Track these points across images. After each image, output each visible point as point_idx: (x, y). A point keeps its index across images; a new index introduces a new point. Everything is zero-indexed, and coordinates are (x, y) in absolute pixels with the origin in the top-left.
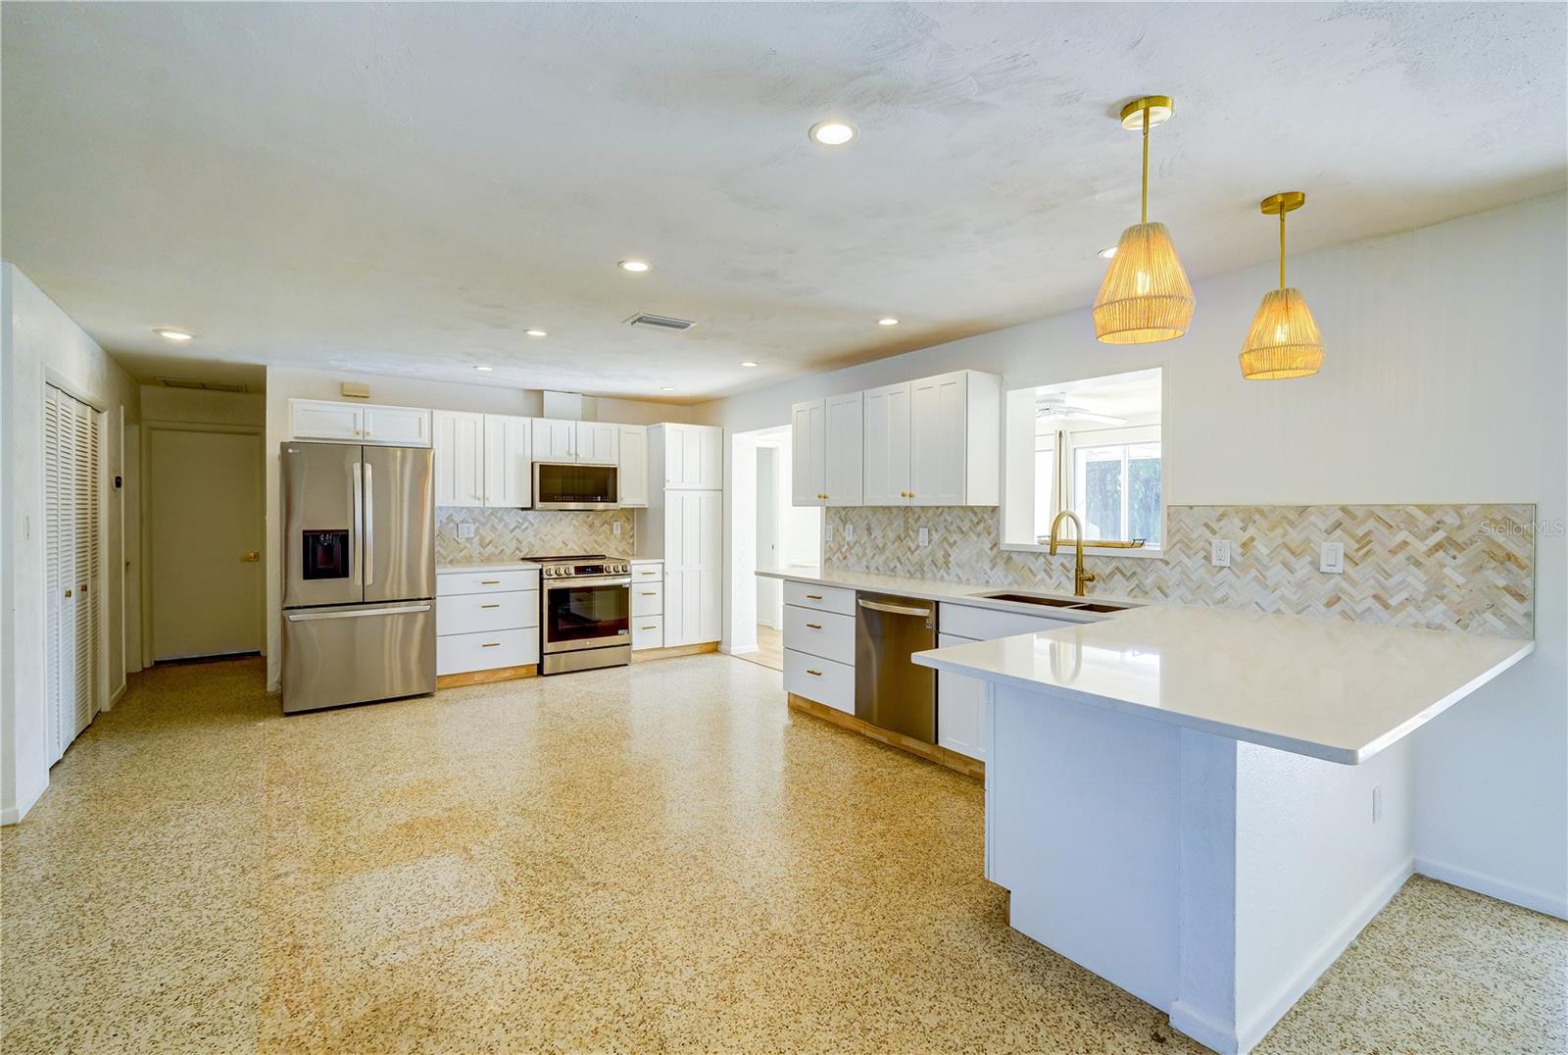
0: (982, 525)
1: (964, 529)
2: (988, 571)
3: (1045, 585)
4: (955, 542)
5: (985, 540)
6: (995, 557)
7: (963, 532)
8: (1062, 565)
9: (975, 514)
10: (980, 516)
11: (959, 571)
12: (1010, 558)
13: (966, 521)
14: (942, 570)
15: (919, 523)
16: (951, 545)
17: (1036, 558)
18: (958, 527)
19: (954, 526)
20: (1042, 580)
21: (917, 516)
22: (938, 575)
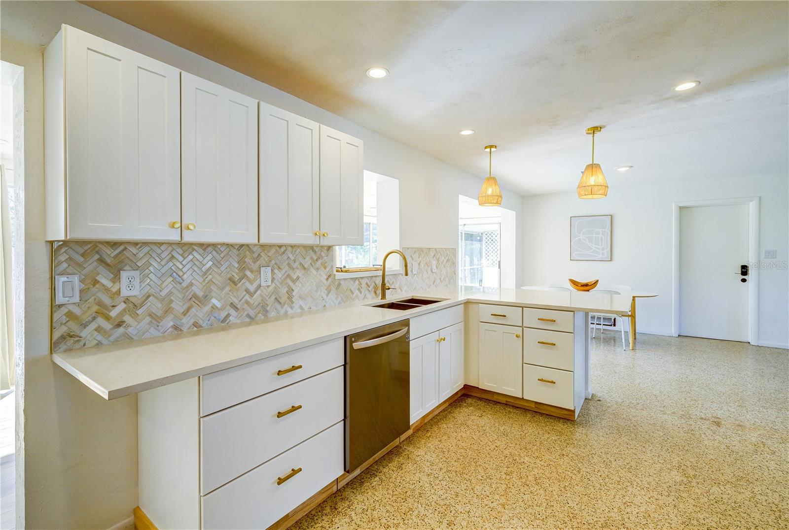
0: (320, 261)
1: (306, 266)
2: (325, 297)
3: (358, 298)
4: (298, 278)
5: (322, 273)
6: (329, 286)
7: (305, 268)
8: (367, 284)
9: (315, 252)
10: (318, 254)
11: (301, 302)
12: (339, 284)
13: (308, 258)
14: (286, 305)
15: (258, 263)
16: (294, 281)
17: (354, 282)
18: (301, 264)
19: (297, 263)
20: (357, 296)
21: (255, 255)
22: (282, 312)
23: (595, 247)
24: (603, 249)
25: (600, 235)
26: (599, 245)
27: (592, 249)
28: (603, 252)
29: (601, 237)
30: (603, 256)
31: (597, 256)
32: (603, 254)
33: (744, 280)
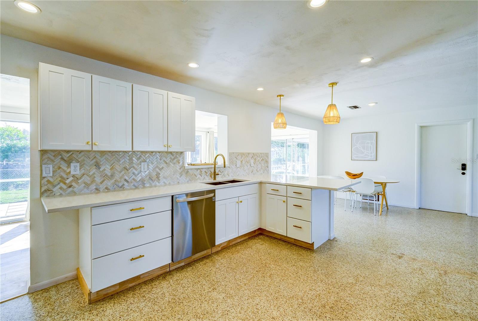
0: (176, 159)
1: (167, 162)
2: (179, 178)
3: (200, 179)
4: (163, 168)
5: (177, 166)
6: (182, 172)
7: (167, 163)
8: (205, 172)
9: (173, 155)
10: (175, 156)
11: (164, 180)
12: (188, 172)
13: (168, 158)
14: (156, 181)
15: (140, 160)
16: (160, 169)
17: (197, 171)
18: (164, 161)
19: (162, 160)
20: (199, 178)
21: (138, 156)
22: (153, 184)
23: (367, 152)
24: (371, 153)
25: (369, 145)
26: (369, 151)
27: (364, 153)
28: (371, 155)
29: (370, 146)
30: (371, 158)
31: (368, 158)
32: (371, 156)
33: (463, 174)
